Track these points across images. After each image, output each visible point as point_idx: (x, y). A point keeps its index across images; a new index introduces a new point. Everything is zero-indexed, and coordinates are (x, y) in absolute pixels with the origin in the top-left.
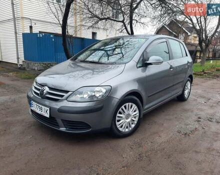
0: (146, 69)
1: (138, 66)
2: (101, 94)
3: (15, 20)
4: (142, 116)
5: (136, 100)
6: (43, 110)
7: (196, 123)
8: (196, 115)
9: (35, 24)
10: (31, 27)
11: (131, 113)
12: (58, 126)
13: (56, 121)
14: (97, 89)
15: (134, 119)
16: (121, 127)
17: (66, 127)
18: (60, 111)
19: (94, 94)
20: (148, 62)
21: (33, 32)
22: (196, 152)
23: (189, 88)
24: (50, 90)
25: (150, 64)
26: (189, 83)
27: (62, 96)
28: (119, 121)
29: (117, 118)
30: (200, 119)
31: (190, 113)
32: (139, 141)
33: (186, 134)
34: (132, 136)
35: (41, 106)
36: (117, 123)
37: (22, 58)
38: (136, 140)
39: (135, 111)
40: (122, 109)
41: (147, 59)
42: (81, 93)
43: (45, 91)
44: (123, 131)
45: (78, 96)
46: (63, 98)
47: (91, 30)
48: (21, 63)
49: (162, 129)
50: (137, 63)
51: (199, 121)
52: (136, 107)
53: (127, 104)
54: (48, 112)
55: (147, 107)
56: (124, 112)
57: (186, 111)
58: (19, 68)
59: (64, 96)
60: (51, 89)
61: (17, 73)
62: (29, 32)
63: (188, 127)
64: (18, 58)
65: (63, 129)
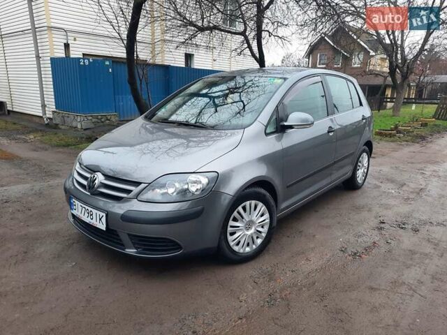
0: (282, 137)
1: (268, 131)
2: (199, 186)
3: (35, 32)
4: (275, 224)
5: (264, 196)
6: (94, 215)
7: (376, 232)
8: (376, 218)
9: (75, 40)
10: (67, 46)
11: (254, 218)
12: (123, 245)
13: (118, 235)
14: (193, 177)
15: (260, 229)
16: (238, 244)
17: (136, 248)
18: (126, 218)
19: (186, 187)
20: (286, 124)
21: (72, 56)
22: (372, 288)
23: (366, 165)
24: (105, 179)
25: (291, 127)
26: (365, 156)
27: (129, 192)
28: (232, 234)
29: (230, 229)
30: (382, 225)
31: (365, 214)
32: (269, 269)
33: (355, 254)
34: (257, 260)
35: (90, 209)
36: (230, 238)
37: (51, 106)
38: (264, 268)
39: (262, 215)
40: (239, 213)
41: (285, 119)
42: (163, 186)
43: (96, 181)
44: (241, 251)
45: (158, 190)
46: (131, 195)
47: (183, 51)
48: (49, 115)
49: (312, 246)
50: (266, 127)
51: (381, 228)
52: (264, 207)
53: (248, 203)
54: (104, 220)
55: (285, 205)
56: (243, 218)
57: (358, 209)
58: (46, 124)
59: (131, 191)
60: (107, 177)
61: (43, 136)
62: (64, 55)
63: (360, 240)
64: (44, 106)
65: (131, 251)
